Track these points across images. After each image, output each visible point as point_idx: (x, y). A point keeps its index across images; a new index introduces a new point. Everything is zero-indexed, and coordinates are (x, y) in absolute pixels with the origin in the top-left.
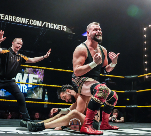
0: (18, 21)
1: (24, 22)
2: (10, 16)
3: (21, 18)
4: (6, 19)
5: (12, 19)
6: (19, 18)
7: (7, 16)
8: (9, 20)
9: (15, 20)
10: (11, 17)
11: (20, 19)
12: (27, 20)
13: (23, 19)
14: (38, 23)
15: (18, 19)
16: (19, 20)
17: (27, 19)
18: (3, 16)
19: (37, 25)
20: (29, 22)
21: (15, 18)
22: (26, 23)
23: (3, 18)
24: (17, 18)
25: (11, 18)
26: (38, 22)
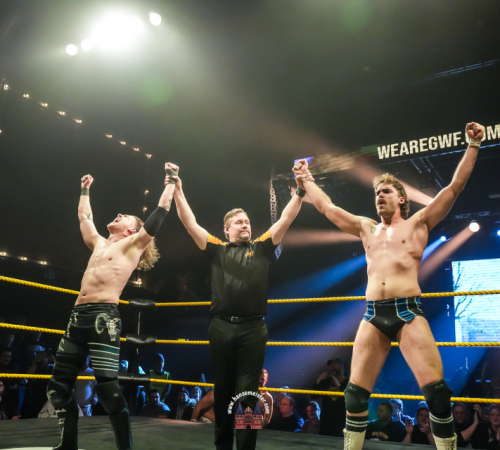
0: (433, 146)
1: (449, 145)
2: (411, 143)
3: (440, 137)
4: (404, 154)
5: (419, 146)
6: (435, 139)
7: (404, 144)
8: (411, 152)
9: (424, 147)
10: (414, 144)
11: (438, 141)
12: (458, 136)
13: (445, 136)
14: (489, 133)
15: (433, 141)
16: (436, 144)
17: (455, 134)
18: (395, 147)
19: (489, 138)
20: (463, 139)
21: (424, 142)
22: (456, 144)
23: (396, 153)
24: (431, 139)
25: (416, 147)
26: (489, 128)
